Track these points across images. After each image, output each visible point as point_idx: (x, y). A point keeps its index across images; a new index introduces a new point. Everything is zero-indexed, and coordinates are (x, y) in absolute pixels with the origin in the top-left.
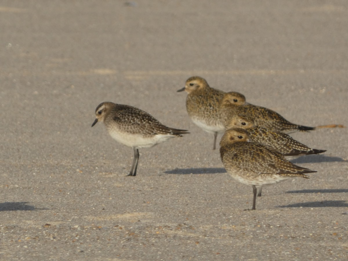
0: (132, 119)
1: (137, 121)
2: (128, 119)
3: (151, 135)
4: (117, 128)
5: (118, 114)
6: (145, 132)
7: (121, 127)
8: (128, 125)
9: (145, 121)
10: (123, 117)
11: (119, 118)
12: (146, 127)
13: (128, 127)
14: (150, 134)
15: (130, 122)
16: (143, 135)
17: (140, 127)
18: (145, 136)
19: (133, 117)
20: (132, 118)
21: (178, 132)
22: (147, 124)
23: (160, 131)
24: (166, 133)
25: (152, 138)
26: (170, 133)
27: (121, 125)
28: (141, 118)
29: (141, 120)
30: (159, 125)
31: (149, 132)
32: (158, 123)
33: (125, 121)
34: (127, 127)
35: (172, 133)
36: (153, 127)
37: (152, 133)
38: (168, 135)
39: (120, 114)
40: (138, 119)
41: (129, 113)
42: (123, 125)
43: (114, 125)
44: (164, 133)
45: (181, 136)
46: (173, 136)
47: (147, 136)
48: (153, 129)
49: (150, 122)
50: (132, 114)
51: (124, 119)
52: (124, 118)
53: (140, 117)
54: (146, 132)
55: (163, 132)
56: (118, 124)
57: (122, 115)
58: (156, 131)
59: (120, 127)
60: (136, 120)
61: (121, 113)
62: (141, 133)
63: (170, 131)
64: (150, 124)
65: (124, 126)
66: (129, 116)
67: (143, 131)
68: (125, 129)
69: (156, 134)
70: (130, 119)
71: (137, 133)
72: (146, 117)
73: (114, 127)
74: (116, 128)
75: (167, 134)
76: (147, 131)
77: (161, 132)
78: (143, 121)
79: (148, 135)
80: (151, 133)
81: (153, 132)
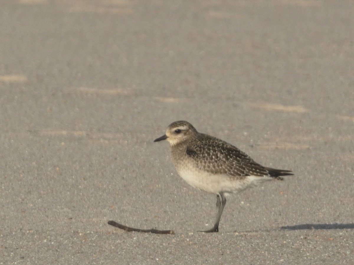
0: (213, 155)
1: (221, 157)
2: (209, 154)
3: (241, 177)
4: (193, 167)
5: (195, 147)
6: (232, 173)
7: (199, 164)
8: (210, 163)
9: (231, 157)
10: (200, 151)
11: (195, 153)
12: (234, 165)
13: (209, 164)
14: (240, 175)
15: (212, 159)
16: (231, 176)
17: (226, 165)
18: (232, 179)
19: (215, 151)
20: (214, 153)
21: (276, 174)
22: (235, 161)
23: (253, 171)
24: (262, 174)
25: (242, 180)
26: (266, 174)
27: (199, 162)
28: (227, 153)
29: (226, 156)
30: (251, 164)
31: (239, 173)
32: (249, 159)
33: (204, 157)
34: (207, 164)
35: (269, 175)
36: (244, 166)
37: (242, 175)
38: (265, 177)
39: (196, 148)
40: (222, 155)
41: (210, 146)
42: (201, 162)
43: (188, 162)
44: (259, 174)
45: (282, 179)
46: (271, 178)
47: (235, 179)
48: (244, 169)
49: (238, 158)
50: (213, 146)
51: (203, 154)
52: (202, 152)
53: (225, 151)
54: (234, 171)
55: (257, 172)
56: (195, 160)
57: (199, 149)
58: (247, 171)
59: (197, 164)
60: (220, 155)
61: (198, 146)
62: (227, 173)
63: (266, 171)
64: (238, 161)
65: (203, 164)
66: (209, 150)
67: (230, 171)
68: (204, 167)
69: (247, 175)
70: (211, 154)
71: (221, 173)
72: (232, 151)
73: (189, 165)
74: (191, 167)
75: (263, 176)
76: (236, 171)
77: (255, 173)
78: (229, 157)
79: (237, 176)
80: (240, 173)
81: (243, 173)
